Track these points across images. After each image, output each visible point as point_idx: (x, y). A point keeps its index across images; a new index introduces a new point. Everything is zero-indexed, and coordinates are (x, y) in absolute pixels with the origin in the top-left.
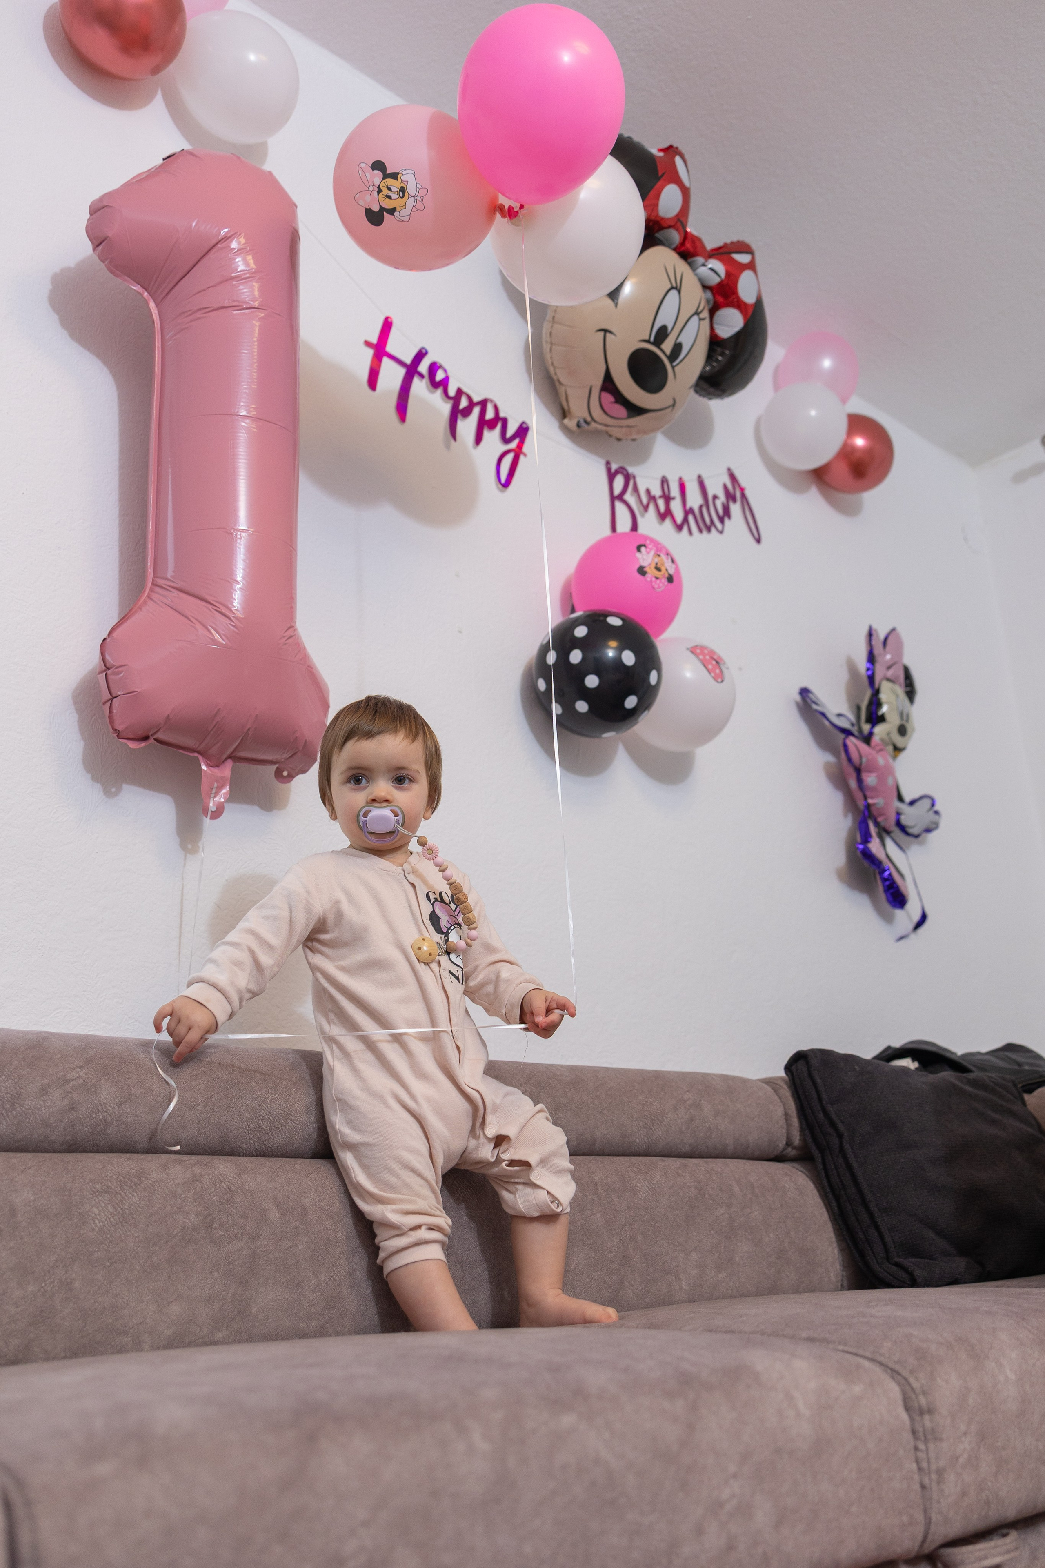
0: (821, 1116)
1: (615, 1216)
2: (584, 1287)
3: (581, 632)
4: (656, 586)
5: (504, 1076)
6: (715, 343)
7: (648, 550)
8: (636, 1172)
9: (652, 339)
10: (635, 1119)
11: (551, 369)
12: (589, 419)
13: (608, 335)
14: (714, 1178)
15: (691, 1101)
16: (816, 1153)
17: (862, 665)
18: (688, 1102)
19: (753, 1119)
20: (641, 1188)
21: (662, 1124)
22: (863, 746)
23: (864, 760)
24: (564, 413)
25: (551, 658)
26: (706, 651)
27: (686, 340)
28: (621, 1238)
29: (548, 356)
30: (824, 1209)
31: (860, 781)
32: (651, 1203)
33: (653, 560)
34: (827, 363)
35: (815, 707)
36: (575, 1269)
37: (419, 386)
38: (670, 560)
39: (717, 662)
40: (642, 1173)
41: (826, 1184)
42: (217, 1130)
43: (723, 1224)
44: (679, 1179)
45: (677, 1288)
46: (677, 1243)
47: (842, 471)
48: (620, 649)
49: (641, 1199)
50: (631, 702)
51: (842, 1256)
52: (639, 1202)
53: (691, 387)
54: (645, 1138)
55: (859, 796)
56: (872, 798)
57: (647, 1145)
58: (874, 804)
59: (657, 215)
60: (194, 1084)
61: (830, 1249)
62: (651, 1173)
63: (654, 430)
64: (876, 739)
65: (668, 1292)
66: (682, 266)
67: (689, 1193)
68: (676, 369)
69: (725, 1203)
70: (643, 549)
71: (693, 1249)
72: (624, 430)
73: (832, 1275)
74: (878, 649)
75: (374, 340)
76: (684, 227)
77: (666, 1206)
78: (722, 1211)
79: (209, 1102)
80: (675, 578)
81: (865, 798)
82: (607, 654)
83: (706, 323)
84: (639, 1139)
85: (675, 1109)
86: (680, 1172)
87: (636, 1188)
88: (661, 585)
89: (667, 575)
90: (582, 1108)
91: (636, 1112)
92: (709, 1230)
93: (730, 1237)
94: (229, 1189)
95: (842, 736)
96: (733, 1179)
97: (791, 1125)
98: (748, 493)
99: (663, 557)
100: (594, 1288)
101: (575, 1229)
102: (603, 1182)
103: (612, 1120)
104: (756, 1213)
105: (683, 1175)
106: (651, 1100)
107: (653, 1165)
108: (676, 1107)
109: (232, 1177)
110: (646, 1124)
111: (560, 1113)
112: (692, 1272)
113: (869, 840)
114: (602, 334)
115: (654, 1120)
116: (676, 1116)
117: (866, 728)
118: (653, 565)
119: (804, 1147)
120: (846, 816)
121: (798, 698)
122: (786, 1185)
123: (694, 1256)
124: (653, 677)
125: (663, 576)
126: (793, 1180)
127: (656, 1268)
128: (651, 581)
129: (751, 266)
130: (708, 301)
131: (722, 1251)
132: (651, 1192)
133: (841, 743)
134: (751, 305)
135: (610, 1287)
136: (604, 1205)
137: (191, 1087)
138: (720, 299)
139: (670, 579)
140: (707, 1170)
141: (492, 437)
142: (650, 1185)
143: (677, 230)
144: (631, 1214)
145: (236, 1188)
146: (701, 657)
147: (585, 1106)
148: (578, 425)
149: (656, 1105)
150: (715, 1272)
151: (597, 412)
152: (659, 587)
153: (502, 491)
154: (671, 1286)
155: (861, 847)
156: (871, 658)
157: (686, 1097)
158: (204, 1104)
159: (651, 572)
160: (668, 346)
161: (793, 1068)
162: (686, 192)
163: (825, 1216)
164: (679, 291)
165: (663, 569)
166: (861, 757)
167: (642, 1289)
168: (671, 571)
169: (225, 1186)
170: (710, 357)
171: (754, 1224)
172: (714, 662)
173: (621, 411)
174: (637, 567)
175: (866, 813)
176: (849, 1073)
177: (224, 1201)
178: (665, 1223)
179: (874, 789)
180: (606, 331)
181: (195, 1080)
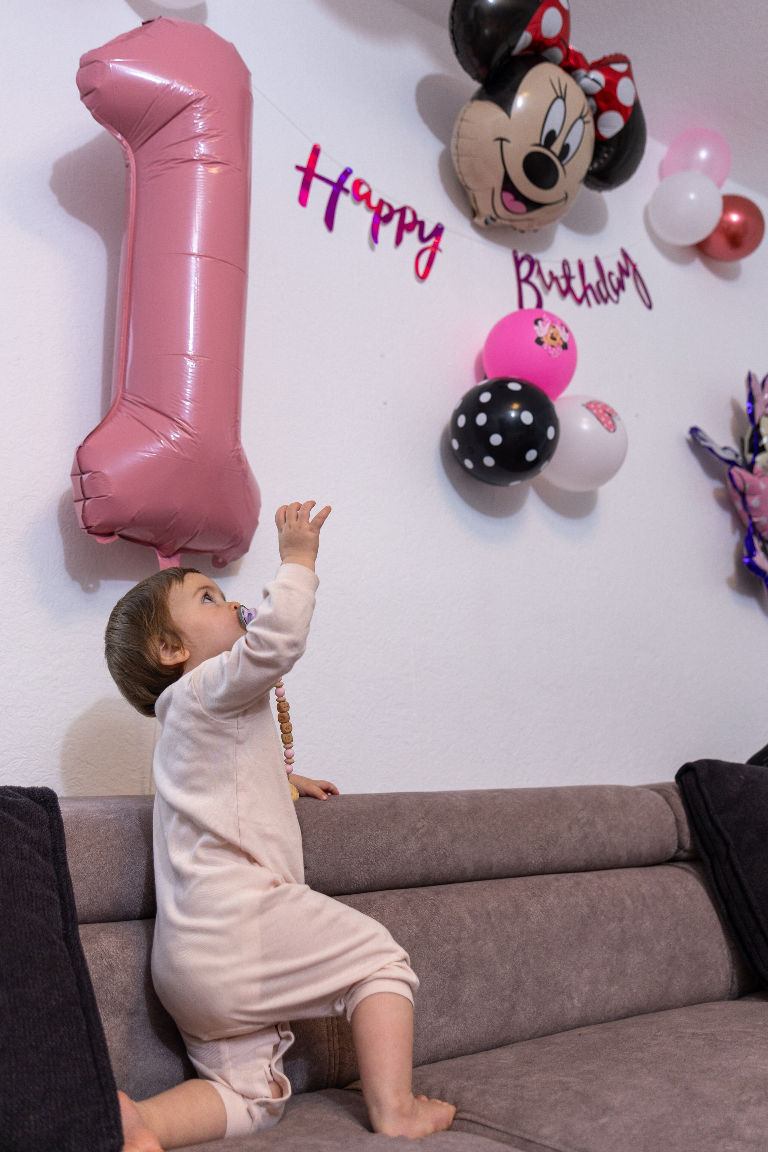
0: (709, 824)
1: (508, 943)
2: (475, 1017)
3: (485, 397)
4: (552, 353)
5: (403, 812)
6: (600, 142)
7: (544, 323)
8: (529, 896)
9: (543, 143)
10: (531, 843)
11: (460, 177)
12: (494, 216)
13: (504, 143)
14: (606, 894)
15: (585, 819)
16: (705, 858)
17: (744, 405)
18: (582, 821)
19: (645, 830)
20: (535, 912)
21: (557, 844)
22: (746, 475)
23: (748, 486)
24: (474, 213)
25: (462, 421)
26: (599, 406)
27: (573, 141)
28: (514, 964)
29: (456, 166)
30: (714, 912)
31: (745, 503)
32: (544, 926)
33: (549, 331)
34: (703, 154)
35: (703, 443)
36: (466, 1001)
37: (345, 201)
38: (564, 330)
39: (610, 415)
40: (535, 896)
41: (715, 888)
42: (109, 897)
43: (616, 938)
44: (571, 899)
45: (569, 1006)
46: (569, 963)
47: (721, 244)
48: (520, 411)
49: (534, 923)
50: (531, 455)
51: (732, 954)
52: (532, 926)
53: (581, 182)
54: (541, 859)
55: (745, 516)
56: (756, 516)
57: (543, 865)
58: (758, 523)
59: (541, 36)
60: (86, 855)
61: (720, 951)
62: (545, 896)
63: (553, 220)
64: (758, 467)
65: (561, 1012)
66: (565, 79)
67: (581, 912)
68: (566, 167)
69: (617, 917)
70: (540, 323)
71: (586, 967)
72: (526, 223)
73: (722, 975)
74: (757, 391)
75: (304, 164)
76: (566, 44)
77: (558, 928)
78: (614, 925)
79: (101, 872)
80: (569, 346)
81: (750, 517)
82: (510, 415)
83: (590, 127)
84: (535, 860)
85: (570, 828)
86: (573, 891)
87: (529, 912)
88: (557, 352)
89: (561, 343)
90: (478, 837)
91: (531, 835)
92: (602, 946)
93: (622, 950)
94: (110, 966)
95: (727, 466)
96: (624, 892)
97: (682, 831)
98: (639, 268)
99: (558, 327)
100: (485, 1017)
101: (468, 960)
102: (497, 910)
103: (508, 845)
104: (647, 924)
105: (576, 894)
106: (546, 822)
107: (546, 887)
108: (570, 827)
109: (114, 953)
110: (541, 846)
111: (457, 843)
112: (584, 989)
113: (754, 554)
114: (498, 142)
115: (549, 841)
116: (570, 835)
117: (749, 457)
118: (549, 336)
119: (694, 850)
120: (734, 532)
121: (689, 436)
122: (677, 892)
123: (587, 973)
124: (551, 433)
125: (559, 344)
126: (684, 886)
127: (548, 990)
128: (548, 350)
129: (628, 74)
130: (592, 108)
131: (615, 965)
132: (544, 915)
133: (726, 471)
134: (630, 108)
135: (502, 1014)
136: (497, 933)
137: (83, 859)
138: (603, 105)
139: (565, 346)
140: (600, 887)
141: (411, 238)
142: (543, 908)
143: (560, 47)
144: (524, 939)
145: (117, 964)
146: (595, 411)
147: (482, 835)
148: (486, 222)
149: (551, 827)
150: (607, 986)
151: (500, 210)
152: (555, 354)
153: (420, 282)
154: (563, 1005)
155: (747, 560)
156: (751, 398)
157: (580, 816)
158: (95, 874)
159: (548, 341)
160: (557, 147)
161: (683, 778)
162: (565, 14)
163: (715, 917)
164: (564, 99)
165: (558, 339)
166: (744, 483)
167: (534, 1012)
168: (566, 339)
169: (106, 963)
170: (596, 154)
171: (645, 935)
172: (606, 415)
173: (520, 206)
174: (535, 338)
175: (751, 530)
176: (735, 783)
177: (104, 978)
178: (558, 944)
179: (758, 510)
180: (501, 140)
181: (88, 851)
